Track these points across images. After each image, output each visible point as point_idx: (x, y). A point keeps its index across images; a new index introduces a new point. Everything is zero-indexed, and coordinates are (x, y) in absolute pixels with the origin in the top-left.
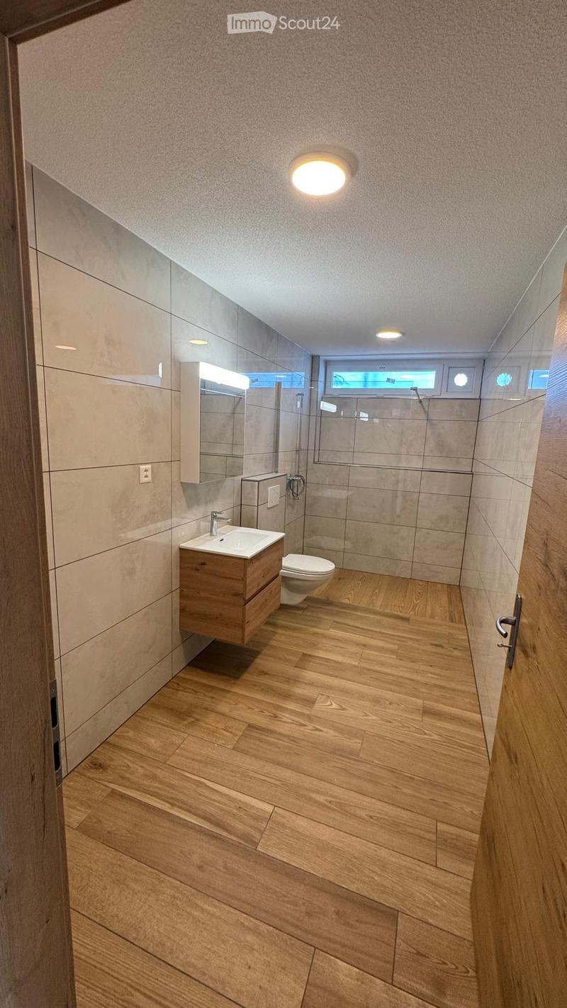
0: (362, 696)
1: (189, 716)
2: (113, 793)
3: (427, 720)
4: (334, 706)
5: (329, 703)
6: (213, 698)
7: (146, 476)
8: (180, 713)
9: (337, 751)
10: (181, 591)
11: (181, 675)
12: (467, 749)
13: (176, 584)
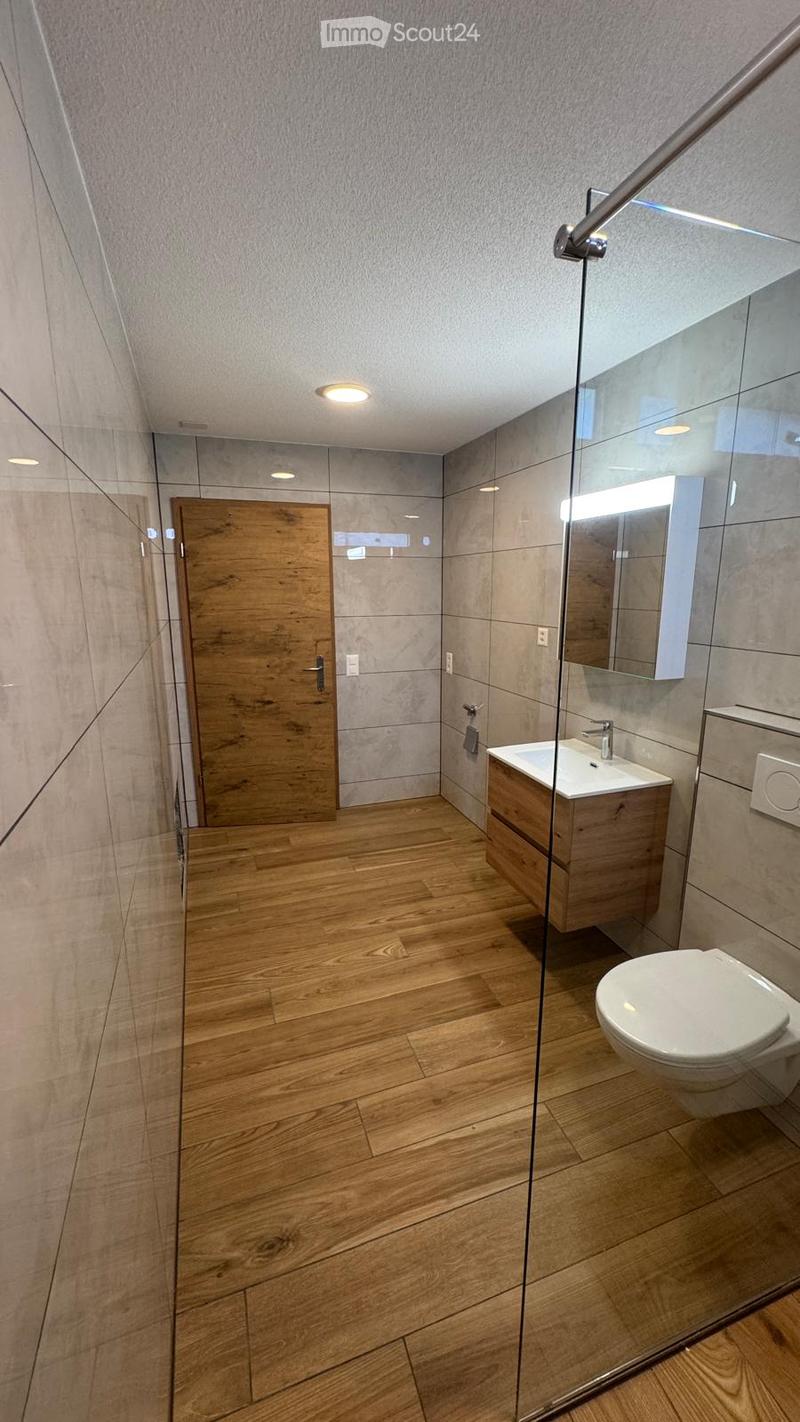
0: (361, 982)
3: (263, 994)
4: (380, 952)
5: (389, 952)
9: (343, 915)
12: (211, 982)
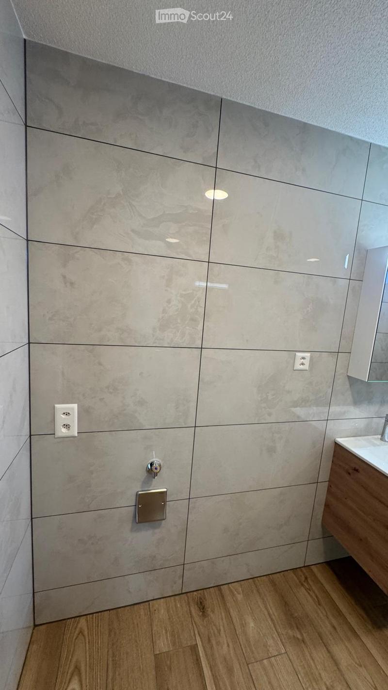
1: (298, 628)
2: (194, 648)
6: (334, 627)
7: (303, 364)
8: (292, 615)
10: (330, 486)
11: (314, 569)
13: (325, 476)
